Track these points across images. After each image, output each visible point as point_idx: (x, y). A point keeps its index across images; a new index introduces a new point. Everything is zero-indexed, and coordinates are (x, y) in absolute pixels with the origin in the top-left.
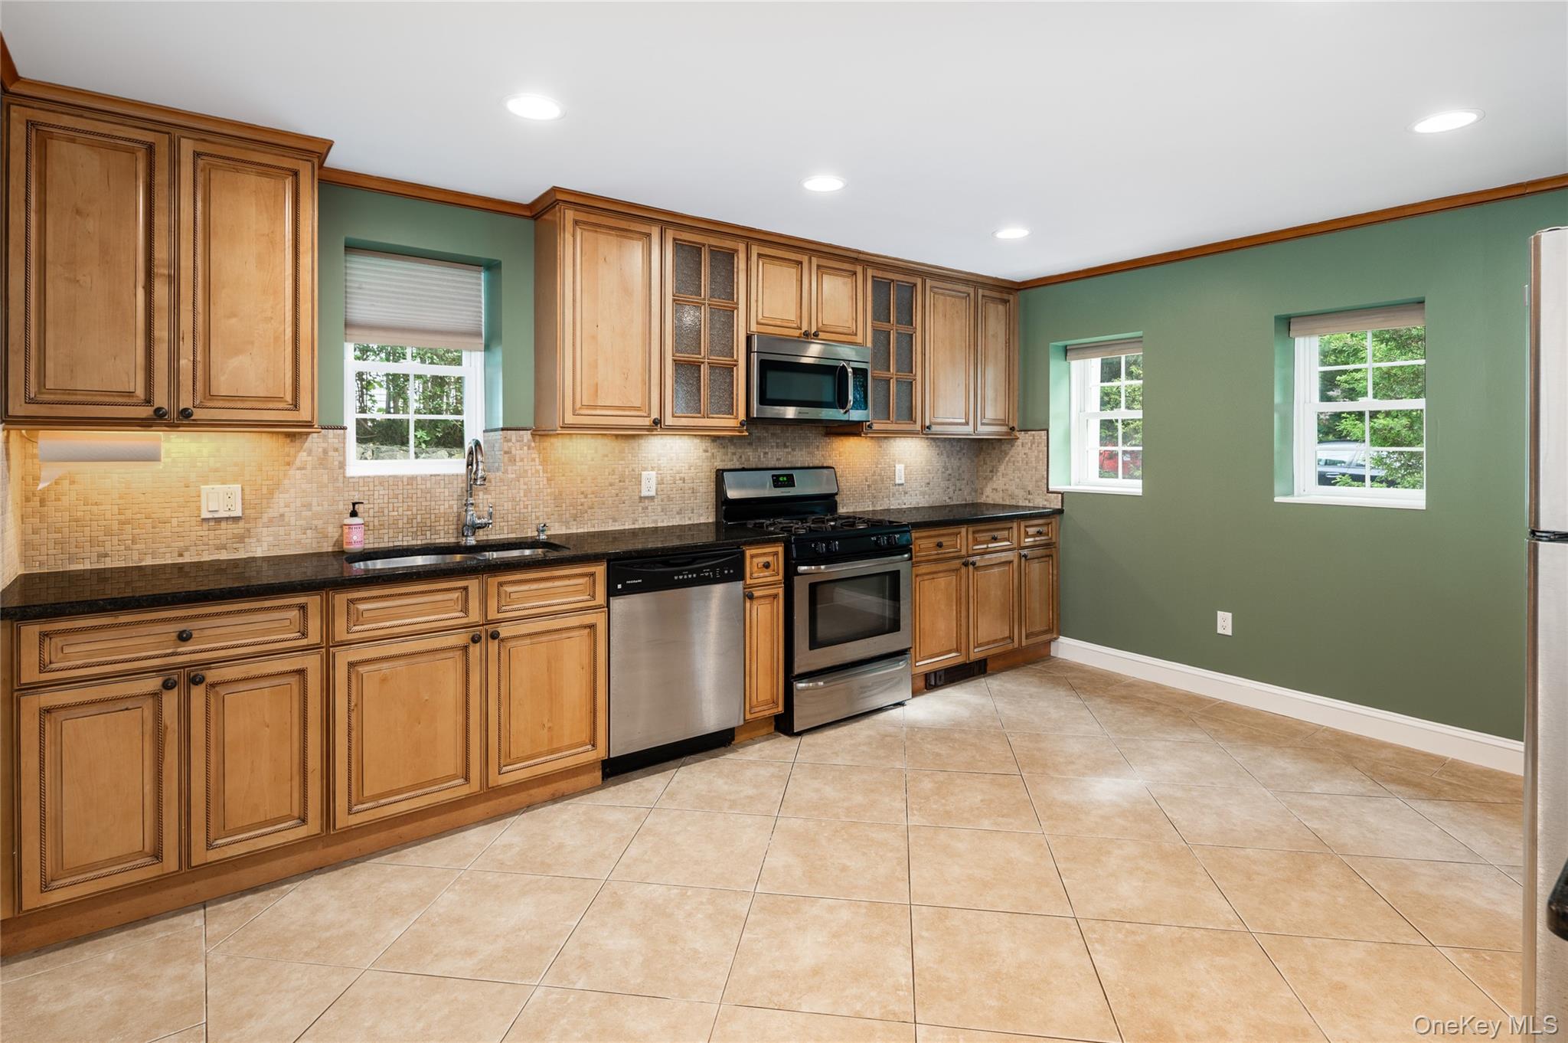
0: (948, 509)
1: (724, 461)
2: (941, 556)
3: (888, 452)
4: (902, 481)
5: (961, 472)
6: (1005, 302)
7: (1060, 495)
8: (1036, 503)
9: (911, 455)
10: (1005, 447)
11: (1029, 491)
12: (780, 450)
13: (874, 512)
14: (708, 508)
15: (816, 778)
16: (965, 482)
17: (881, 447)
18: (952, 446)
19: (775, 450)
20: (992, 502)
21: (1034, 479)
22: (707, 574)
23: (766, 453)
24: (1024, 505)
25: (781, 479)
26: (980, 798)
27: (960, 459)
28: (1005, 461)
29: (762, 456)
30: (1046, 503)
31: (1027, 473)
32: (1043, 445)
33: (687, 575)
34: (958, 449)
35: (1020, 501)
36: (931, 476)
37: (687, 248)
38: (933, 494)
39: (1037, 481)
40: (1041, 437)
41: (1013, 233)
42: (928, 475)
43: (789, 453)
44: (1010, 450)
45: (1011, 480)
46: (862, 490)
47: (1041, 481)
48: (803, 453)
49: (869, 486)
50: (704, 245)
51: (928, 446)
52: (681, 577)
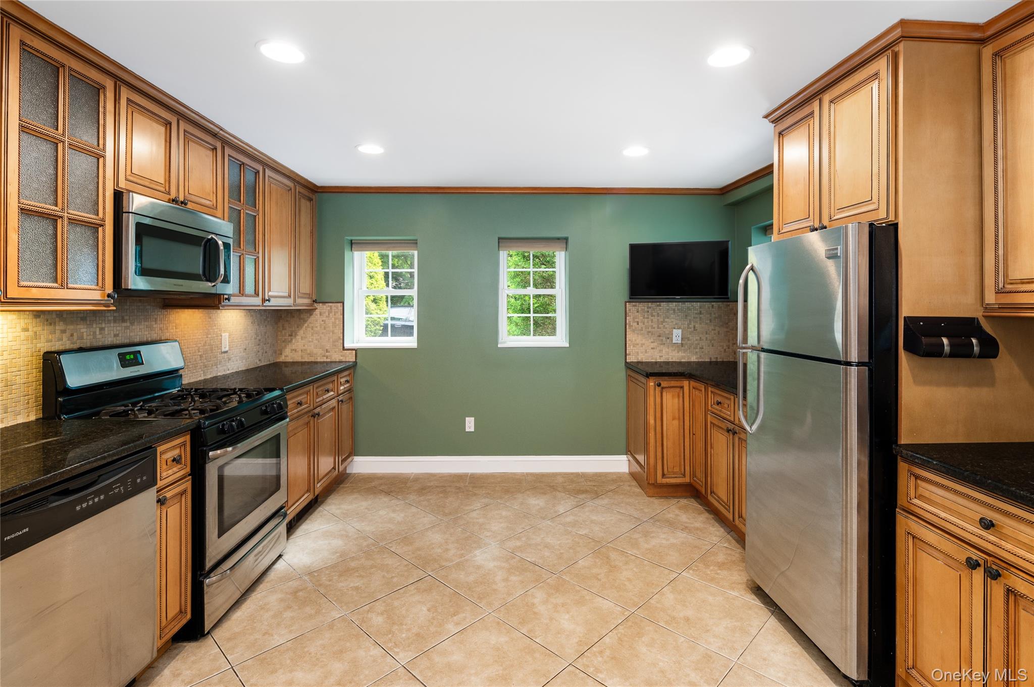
0: (258, 370)
1: (51, 341)
2: (300, 413)
3: (216, 322)
4: (227, 349)
5: (266, 337)
6: (310, 200)
7: (354, 351)
8: (333, 358)
9: (233, 325)
10: (303, 316)
11: (327, 350)
12: (118, 325)
13: (205, 381)
14: (28, 403)
15: (274, 671)
16: (269, 345)
17: (210, 318)
18: (261, 316)
19: (112, 325)
20: (291, 361)
21: (331, 340)
22: (117, 491)
23: (102, 329)
24: (322, 360)
25: (128, 357)
26: (425, 609)
27: (266, 326)
28: (304, 327)
29: (98, 333)
30: (342, 358)
31: (324, 336)
32: (339, 314)
33: (93, 499)
34: (265, 318)
35: (319, 358)
36: (247, 342)
37: (37, 60)
38: (248, 358)
39: (334, 342)
40: (337, 308)
41: (371, 149)
42: (245, 342)
43: (127, 328)
44: (309, 318)
45: (310, 342)
46: (195, 360)
47: (337, 342)
48: (142, 327)
49: (201, 356)
50: (63, 66)
51: (245, 316)
52: (84, 505)
